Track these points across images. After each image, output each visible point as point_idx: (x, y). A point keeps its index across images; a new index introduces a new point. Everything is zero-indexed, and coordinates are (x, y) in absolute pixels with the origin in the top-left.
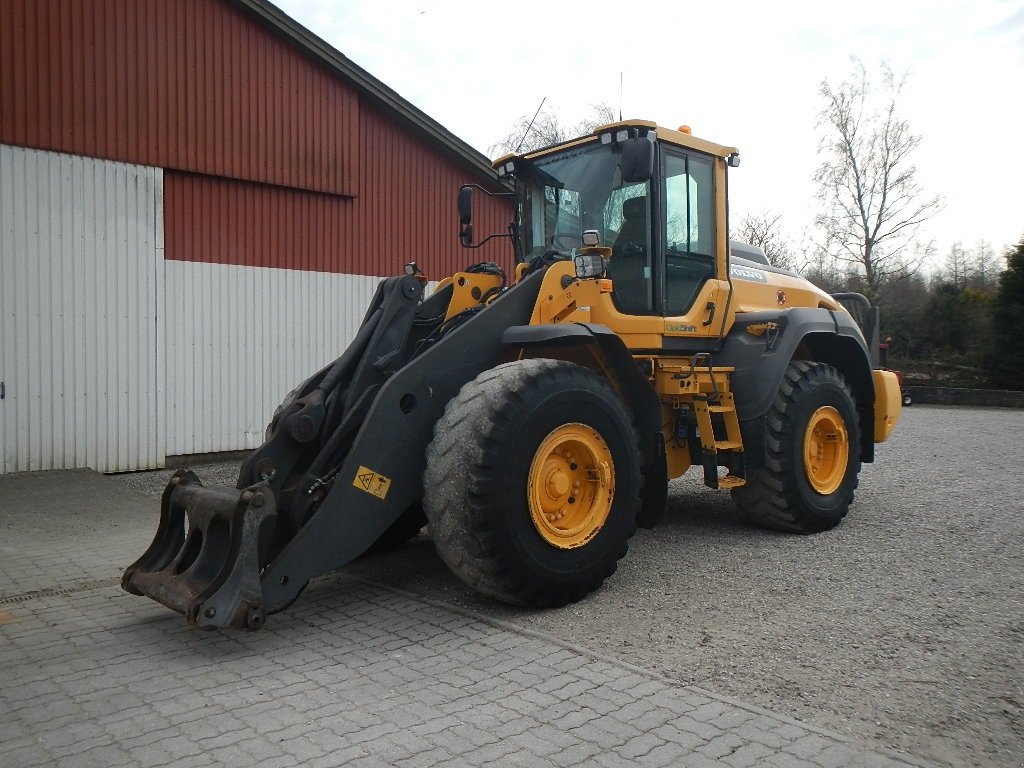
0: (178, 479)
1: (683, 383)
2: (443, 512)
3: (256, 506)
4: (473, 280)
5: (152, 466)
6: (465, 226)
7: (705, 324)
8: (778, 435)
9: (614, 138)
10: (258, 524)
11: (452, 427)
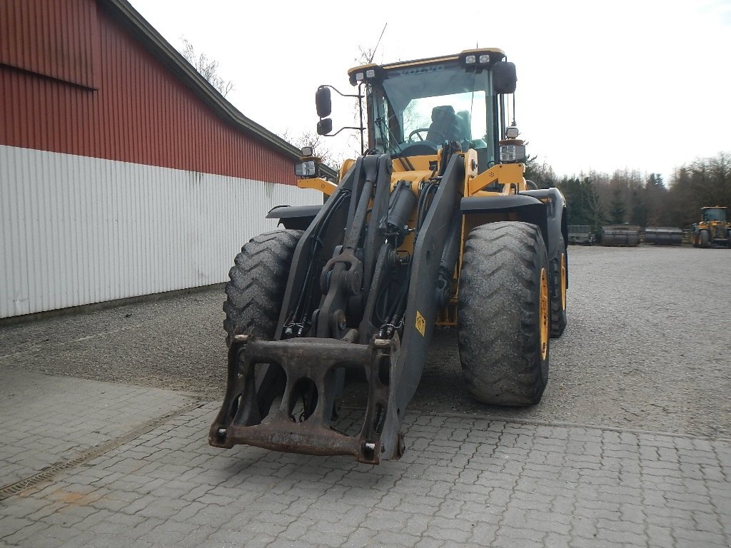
3: (395, 350)
9: (477, 59)
11: (490, 275)
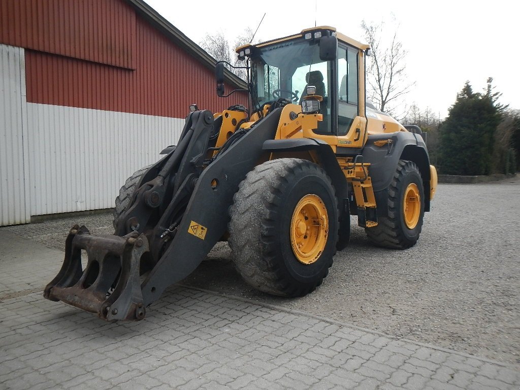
0: (76, 231)
1: (349, 171)
2: (244, 246)
3: (138, 246)
4: (233, 115)
5: (23, 222)
6: (219, 85)
7: (355, 140)
8: (393, 199)
9: (313, 36)
10: (140, 257)
11: (247, 197)
